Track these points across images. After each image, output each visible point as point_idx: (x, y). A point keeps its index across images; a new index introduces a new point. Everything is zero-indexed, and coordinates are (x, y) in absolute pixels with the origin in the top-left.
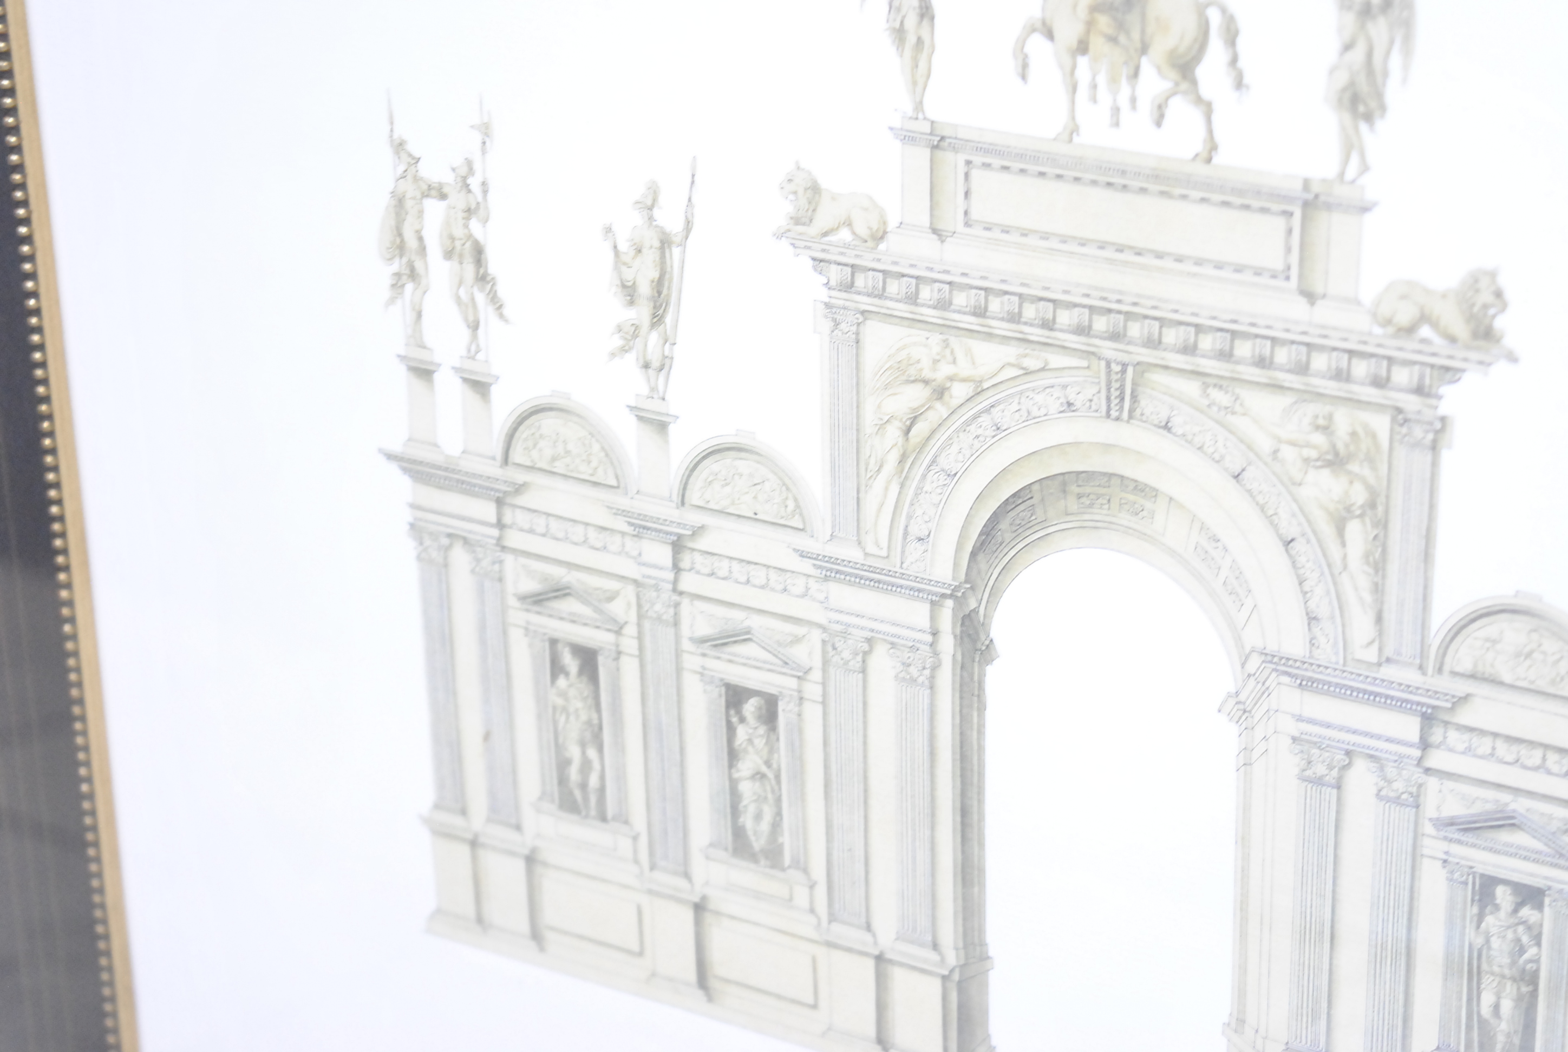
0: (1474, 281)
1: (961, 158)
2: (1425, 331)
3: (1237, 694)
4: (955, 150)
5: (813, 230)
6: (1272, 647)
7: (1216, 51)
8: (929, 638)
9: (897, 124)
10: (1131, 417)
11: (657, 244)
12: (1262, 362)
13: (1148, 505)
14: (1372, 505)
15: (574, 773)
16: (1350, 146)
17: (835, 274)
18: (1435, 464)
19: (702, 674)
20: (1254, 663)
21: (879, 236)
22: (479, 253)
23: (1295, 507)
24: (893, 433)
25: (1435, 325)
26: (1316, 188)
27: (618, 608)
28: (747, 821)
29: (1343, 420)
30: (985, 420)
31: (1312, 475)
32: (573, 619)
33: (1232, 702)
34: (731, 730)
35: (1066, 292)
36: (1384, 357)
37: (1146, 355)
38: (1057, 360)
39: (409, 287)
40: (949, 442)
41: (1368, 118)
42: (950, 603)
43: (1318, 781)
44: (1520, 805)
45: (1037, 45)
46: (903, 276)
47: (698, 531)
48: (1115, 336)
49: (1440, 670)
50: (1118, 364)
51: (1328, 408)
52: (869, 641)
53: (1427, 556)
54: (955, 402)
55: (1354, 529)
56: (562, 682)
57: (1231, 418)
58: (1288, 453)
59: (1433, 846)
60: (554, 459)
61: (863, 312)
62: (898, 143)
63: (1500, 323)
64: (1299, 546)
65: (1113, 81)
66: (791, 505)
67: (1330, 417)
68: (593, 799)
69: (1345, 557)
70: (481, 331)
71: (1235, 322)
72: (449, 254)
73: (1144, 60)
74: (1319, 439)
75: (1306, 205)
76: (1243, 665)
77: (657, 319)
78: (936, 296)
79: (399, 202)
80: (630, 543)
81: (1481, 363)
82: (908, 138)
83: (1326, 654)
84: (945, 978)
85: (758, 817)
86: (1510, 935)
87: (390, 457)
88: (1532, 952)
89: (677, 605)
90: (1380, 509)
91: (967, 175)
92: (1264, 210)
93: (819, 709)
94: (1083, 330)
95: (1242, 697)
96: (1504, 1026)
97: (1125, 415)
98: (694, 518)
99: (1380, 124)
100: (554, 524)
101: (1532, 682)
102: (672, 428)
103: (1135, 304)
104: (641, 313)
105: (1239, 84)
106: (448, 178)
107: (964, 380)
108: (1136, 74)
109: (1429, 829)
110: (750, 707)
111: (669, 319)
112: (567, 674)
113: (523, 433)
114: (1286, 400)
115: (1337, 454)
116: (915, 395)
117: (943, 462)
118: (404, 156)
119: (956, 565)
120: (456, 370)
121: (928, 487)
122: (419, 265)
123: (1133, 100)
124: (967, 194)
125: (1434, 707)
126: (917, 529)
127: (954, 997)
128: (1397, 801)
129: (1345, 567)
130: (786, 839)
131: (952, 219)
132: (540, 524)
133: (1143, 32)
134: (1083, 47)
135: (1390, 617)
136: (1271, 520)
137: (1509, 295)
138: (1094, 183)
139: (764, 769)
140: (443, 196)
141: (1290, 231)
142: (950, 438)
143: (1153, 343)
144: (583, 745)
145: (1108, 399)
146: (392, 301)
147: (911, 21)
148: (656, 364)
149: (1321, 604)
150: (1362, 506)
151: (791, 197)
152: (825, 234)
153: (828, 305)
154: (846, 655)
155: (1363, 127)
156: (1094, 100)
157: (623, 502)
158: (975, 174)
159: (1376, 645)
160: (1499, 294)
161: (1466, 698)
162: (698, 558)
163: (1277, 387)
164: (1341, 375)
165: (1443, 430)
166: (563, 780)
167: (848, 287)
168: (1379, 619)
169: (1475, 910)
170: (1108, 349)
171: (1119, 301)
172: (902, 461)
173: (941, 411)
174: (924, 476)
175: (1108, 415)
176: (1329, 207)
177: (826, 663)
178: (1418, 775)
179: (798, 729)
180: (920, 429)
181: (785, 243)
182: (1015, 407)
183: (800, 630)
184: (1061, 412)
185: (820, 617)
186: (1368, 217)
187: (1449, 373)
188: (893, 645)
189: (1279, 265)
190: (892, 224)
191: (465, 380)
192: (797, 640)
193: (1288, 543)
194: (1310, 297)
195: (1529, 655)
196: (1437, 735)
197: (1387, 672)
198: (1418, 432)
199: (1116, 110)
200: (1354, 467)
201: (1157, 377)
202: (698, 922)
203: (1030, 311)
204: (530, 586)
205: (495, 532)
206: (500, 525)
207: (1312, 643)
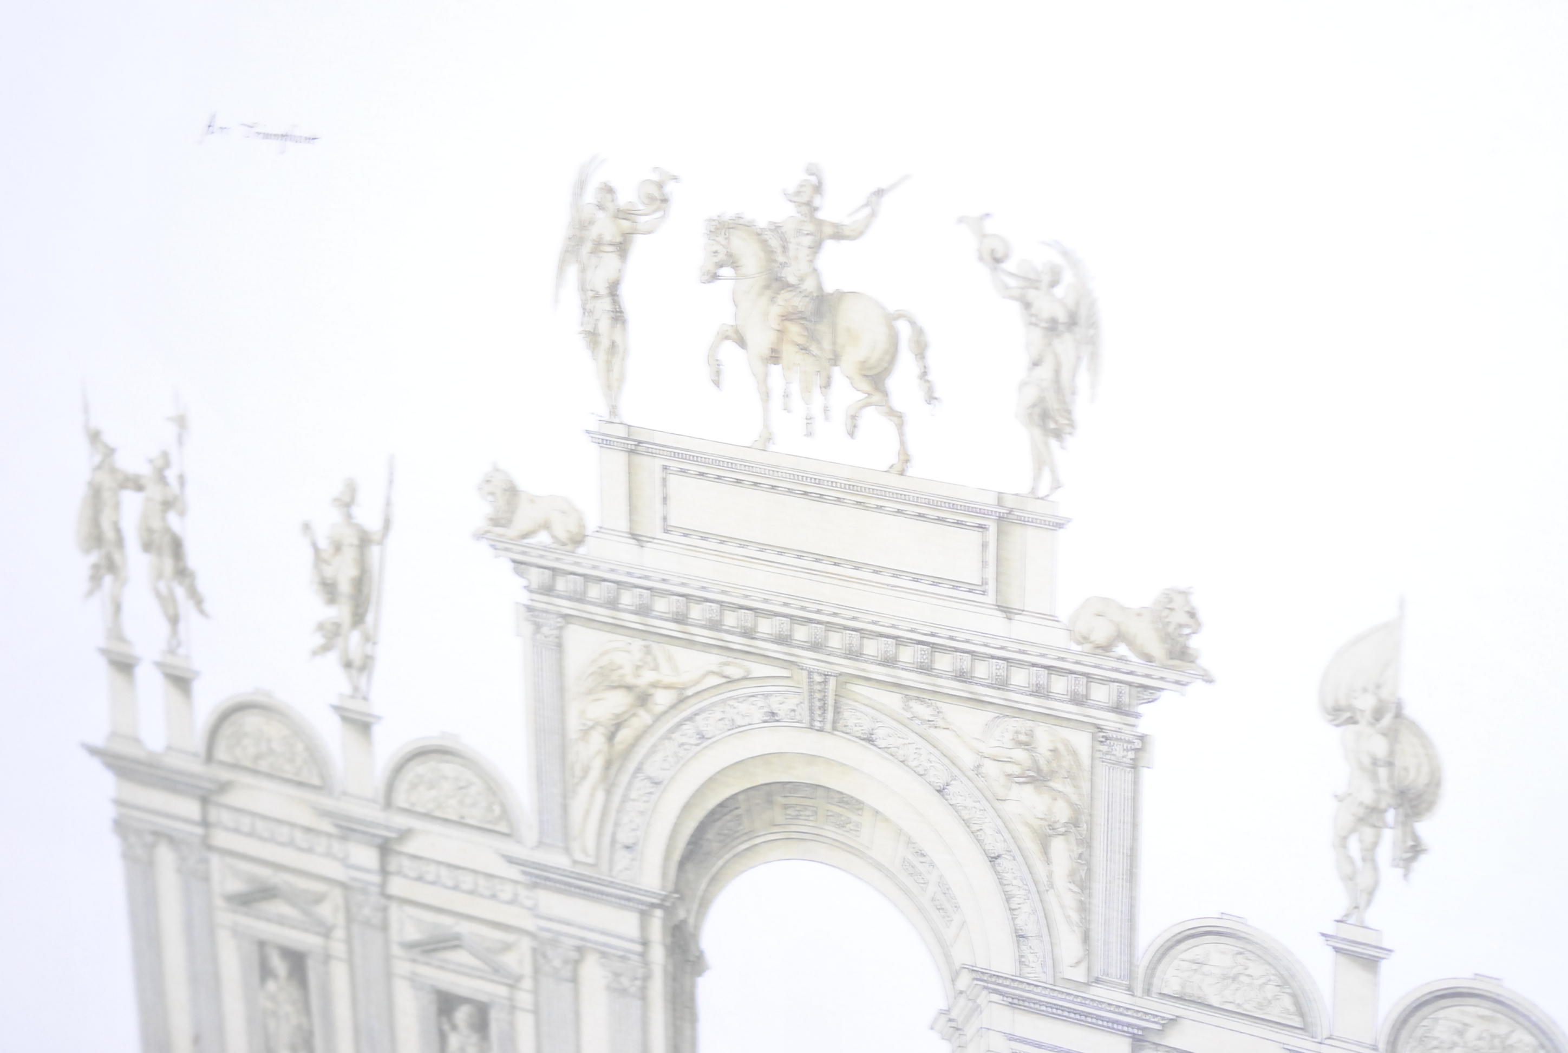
0: (1168, 600)
1: (658, 463)
2: (1122, 649)
3: (949, 1010)
4: (652, 455)
5: (512, 532)
6: (981, 964)
7: (906, 364)
8: (638, 948)
9: (593, 427)
10: (834, 729)
11: (355, 541)
12: (962, 676)
13: (854, 817)
14: (1075, 823)
16: (1041, 462)
17: (535, 577)
18: (1136, 782)
19: (413, 980)
20: (964, 980)
21: (578, 540)
22: (177, 547)
23: (999, 822)
24: (597, 739)
25: (1131, 644)
26: (1010, 503)
27: (325, 911)
29: (1045, 737)
30: (688, 728)
32: (281, 921)
33: (943, 1019)
35: (766, 601)
36: (1083, 674)
37: (848, 666)
38: (759, 669)
39: (108, 580)
40: (653, 750)
41: (1058, 434)
42: (658, 913)
45: (729, 351)
46: (605, 580)
47: (405, 834)
48: (816, 646)
49: (1148, 992)
50: (820, 674)
52: (580, 949)
53: (1131, 875)
54: (658, 709)
55: (1058, 846)
56: (271, 986)
57: (933, 732)
58: (991, 768)
60: (258, 757)
61: (565, 616)
62: (595, 447)
63: (1194, 643)
64: (1005, 864)
65: (806, 390)
66: (497, 810)
67: (1030, 733)
69: (1050, 876)
70: (182, 627)
71: (933, 635)
72: (147, 546)
73: (836, 372)
74: (1020, 755)
75: (1001, 519)
76: (953, 981)
77: (358, 618)
78: (637, 601)
79: (96, 495)
80: (337, 847)
81: (1177, 682)
82: (605, 442)
83: (1036, 972)
87: (94, 751)
89: (385, 909)
91: (664, 480)
92: (959, 523)
93: (531, 1018)
94: (783, 640)
95: (953, 1015)
97: (828, 727)
98: (401, 821)
99: (1069, 441)
100: (260, 825)
101: (1239, 1005)
102: (376, 730)
103: (835, 614)
104: (341, 612)
105: (931, 398)
107: (668, 687)
108: (827, 385)
110: (462, 1015)
111: (370, 618)
113: (227, 730)
114: (986, 715)
115: (1039, 770)
116: (617, 701)
117: (651, 769)
119: (664, 875)
120: (159, 665)
121: (634, 795)
122: (117, 557)
123: (826, 410)
124: (665, 499)
125: (1144, 1029)
126: (624, 837)
129: (1051, 885)
131: (650, 525)
132: (246, 823)
133: (834, 343)
134: (774, 357)
135: (1097, 934)
136: (976, 835)
137: (1202, 615)
138: (790, 491)
140: (139, 488)
141: (984, 546)
142: (654, 746)
143: (854, 654)
145: (811, 710)
146: (90, 593)
147: (604, 325)
148: (357, 661)
149: (1028, 922)
150: (1066, 823)
151: (490, 498)
152: (525, 536)
153: (530, 609)
154: (557, 963)
155: (1054, 443)
156: (787, 409)
157: (327, 803)
158: (673, 480)
159: (1084, 966)
160: (1192, 614)
161: (1174, 1020)
162: (406, 862)
163: (979, 702)
164: (1040, 692)
165: (1142, 749)
167: (548, 590)
168: (1086, 938)
170: (808, 658)
171: (819, 612)
172: (608, 764)
173: (644, 718)
174: (630, 784)
175: (811, 727)
176: (1023, 522)
177: (537, 971)
179: (511, 1036)
180: (625, 735)
181: (484, 545)
182: (719, 715)
183: (509, 938)
184: (765, 722)
185: (529, 923)
186: (1061, 532)
187: (1147, 692)
188: (604, 955)
189: (975, 579)
190: (591, 526)
191: (166, 675)
192: (507, 947)
193: (993, 859)
194: (1007, 611)
195: (1234, 979)
198: (1118, 750)
199: (809, 419)
200: (1056, 784)
201: (859, 689)
203: (730, 619)
204: (236, 886)
205: (199, 831)
206: (205, 823)
207: (1021, 962)
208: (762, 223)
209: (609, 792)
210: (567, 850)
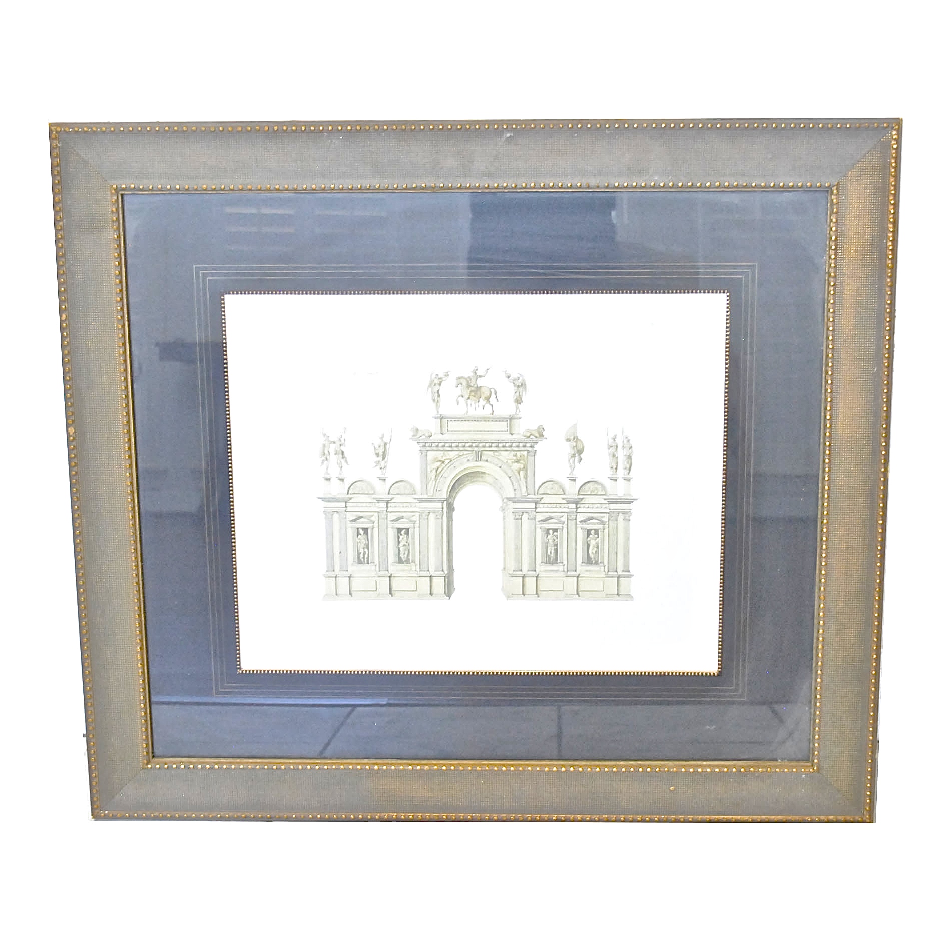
2: (531, 437)
4: (445, 419)
6: (508, 496)
7: (493, 396)
8: (441, 509)
10: (480, 460)
12: (504, 447)
13: (483, 476)
14: (524, 468)
15: (362, 555)
16: (517, 408)
17: (422, 445)
18: (534, 459)
19: (393, 528)
20: (505, 500)
22: (343, 453)
24: (434, 471)
27: (373, 518)
28: (402, 555)
29: (518, 454)
30: (452, 466)
31: (514, 464)
33: (501, 508)
34: (399, 537)
37: (483, 449)
38: (466, 453)
39: (326, 462)
41: (520, 404)
42: (446, 502)
43: (517, 519)
44: (552, 514)
46: (435, 443)
47: (392, 499)
48: (476, 447)
49: (537, 493)
50: (477, 452)
51: (516, 453)
52: (429, 513)
53: (534, 475)
55: (521, 472)
56: (360, 536)
57: (499, 458)
58: (509, 462)
59: (538, 525)
60: (359, 491)
61: (427, 451)
62: (434, 419)
64: (512, 478)
66: (412, 490)
68: (366, 560)
71: (498, 441)
74: (514, 458)
75: (510, 419)
76: (503, 501)
77: (384, 459)
78: (442, 445)
79: (324, 446)
80: (376, 504)
83: (518, 495)
84: (445, 577)
85: (404, 554)
86: (552, 538)
87: (319, 498)
88: (556, 540)
89: (387, 514)
90: (526, 468)
91: (448, 423)
92: (503, 421)
93: (418, 528)
94: (471, 447)
95: (503, 507)
96: (552, 555)
98: (391, 496)
100: (359, 504)
101: (553, 493)
102: (387, 480)
103: (480, 441)
104: (380, 459)
106: (336, 440)
108: (478, 402)
109: (537, 522)
112: (361, 534)
113: (352, 487)
114: (509, 452)
117: (444, 475)
118: (326, 437)
119: (447, 494)
121: (441, 481)
122: (328, 458)
123: (479, 406)
124: (448, 426)
125: (537, 501)
126: (439, 489)
127: (447, 580)
128: (532, 519)
130: (410, 557)
131: (445, 431)
132: (355, 505)
134: (469, 398)
136: (507, 474)
138: (472, 421)
139: (406, 543)
141: (507, 424)
142: (445, 471)
143: (484, 447)
144: (364, 548)
145: (476, 458)
149: (516, 487)
153: (420, 451)
154: (424, 516)
157: (374, 496)
159: (526, 493)
160: (543, 429)
161: (542, 498)
162: (392, 504)
163: (506, 451)
165: (535, 453)
166: (359, 557)
167: (424, 447)
168: (526, 487)
169: (546, 535)
170: (476, 449)
171: (477, 441)
172: (436, 476)
173: (444, 466)
174: (440, 479)
175: (476, 461)
176: (514, 419)
177: (420, 519)
178: (535, 513)
179: (414, 533)
180: (439, 471)
181: (411, 440)
182: (458, 463)
183: (415, 514)
184: (467, 462)
185: (418, 510)
186: (521, 420)
188: (434, 512)
189: (506, 430)
192: (413, 516)
193: (510, 477)
194: (512, 434)
195: (552, 488)
196: (538, 505)
197: (529, 496)
198: (531, 454)
199: (475, 408)
200: (521, 462)
201: (484, 453)
202: (390, 580)
203: (460, 445)
204: (352, 518)
205: (345, 508)
206: (346, 507)
207: (515, 494)
208: (466, 377)
209: (436, 481)
210: (427, 494)
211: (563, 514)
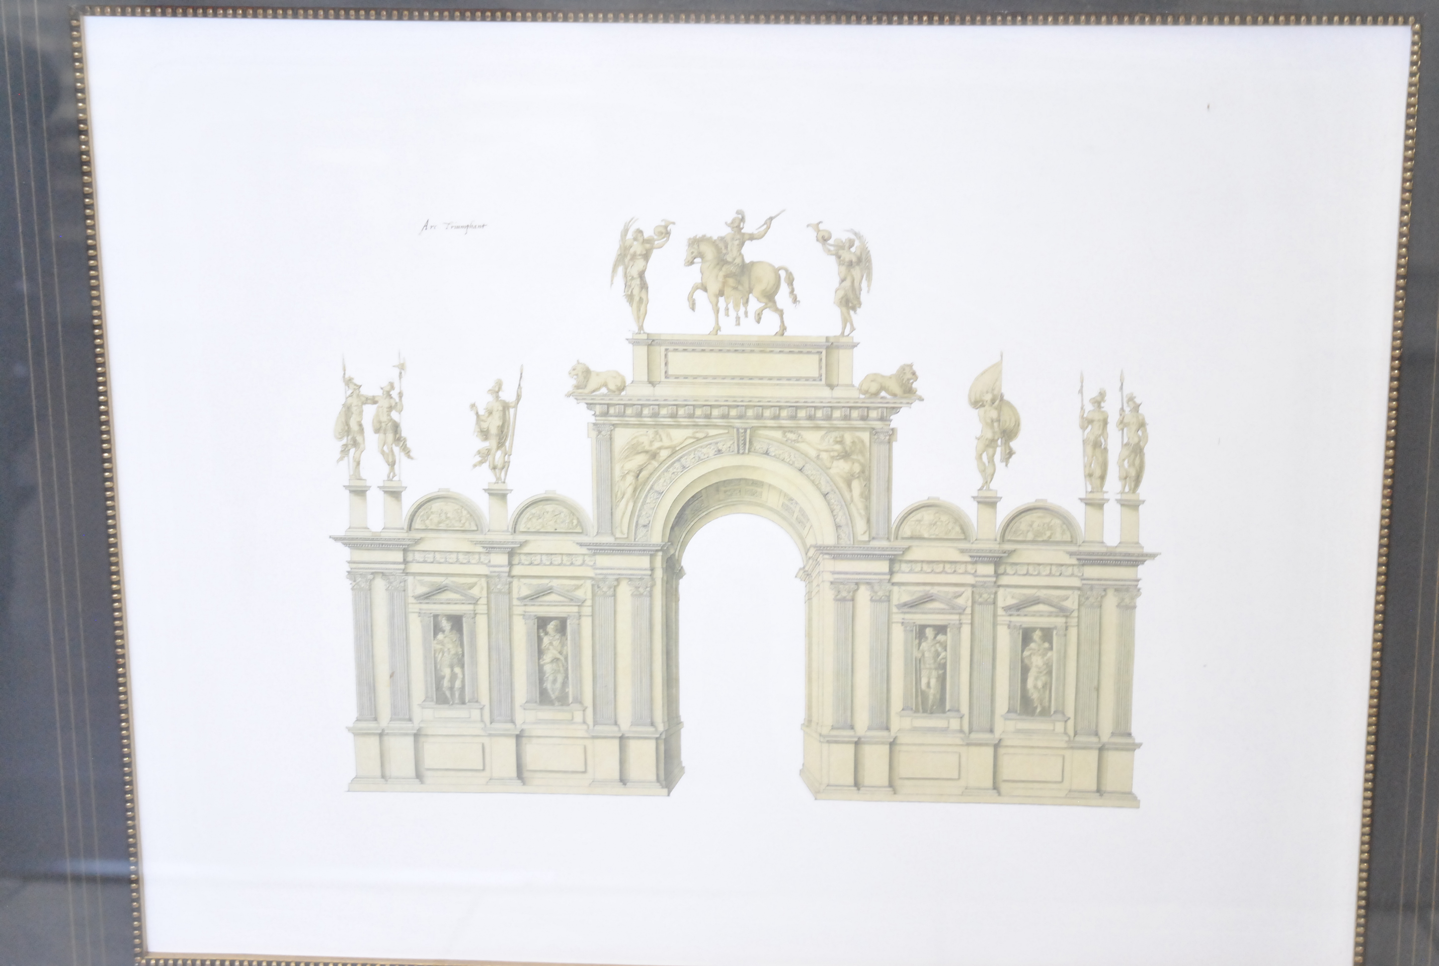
0: (903, 369)
1: (663, 348)
3: (804, 567)
4: (660, 345)
5: (586, 391)
6: (820, 543)
7: (784, 288)
8: (649, 572)
9: (630, 337)
10: (749, 451)
11: (501, 408)
12: (810, 418)
13: (759, 490)
14: (863, 472)
15: (446, 683)
16: (846, 320)
17: (598, 409)
18: (890, 450)
19: (524, 615)
20: (812, 552)
21: (622, 388)
22: (396, 428)
23: (828, 478)
24: (630, 479)
25: (887, 391)
26: (831, 340)
27: (475, 592)
28: (548, 685)
29: (848, 437)
30: (677, 465)
31: (835, 463)
32: (449, 602)
33: (802, 572)
34: (540, 640)
35: (716, 401)
36: (865, 407)
37: (755, 423)
38: (712, 432)
40: (659, 478)
41: (854, 309)
42: (660, 553)
43: (844, 600)
44: (934, 590)
45: (700, 295)
46: (634, 405)
47: (523, 544)
48: (741, 417)
49: (897, 538)
50: (742, 429)
51: (841, 433)
52: (617, 580)
53: (889, 489)
54: (662, 459)
55: (856, 485)
56: (440, 636)
57: (797, 445)
58: (824, 456)
59: (897, 617)
60: (439, 523)
61: (613, 425)
62: (631, 346)
63: (915, 385)
64: (830, 496)
65: (736, 307)
66: (575, 522)
67: (842, 437)
68: (457, 694)
69: (852, 496)
70: (396, 466)
71: (797, 402)
72: (377, 431)
73: (751, 295)
74: (838, 447)
75: (828, 348)
76: (806, 554)
77: (501, 444)
78: (651, 411)
79: (347, 410)
80: (483, 558)
81: (908, 403)
82: (635, 342)
83: (846, 541)
84: (657, 739)
85: (555, 681)
86: (933, 649)
87: (336, 539)
88: (943, 654)
89: (510, 583)
90: (867, 473)
91: (666, 356)
92: (809, 353)
93: (590, 619)
94: (725, 417)
95: (806, 569)
96: (932, 691)
97: (747, 451)
98: (521, 538)
99: (858, 310)
100: (438, 556)
101: (938, 535)
102: (509, 496)
103: (750, 401)
104: (492, 443)
105: (795, 300)
106: (378, 393)
107: (667, 448)
108: (747, 301)
109: (895, 610)
110: (551, 627)
111: (507, 444)
112: (443, 631)
113: (421, 512)
114: (822, 433)
115: (846, 452)
116: (640, 459)
117: (656, 488)
118: (352, 386)
119: (663, 535)
120: (381, 487)
121: (648, 501)
122: (359, 439)
123: (746, 313)
124: (666, 364)
125: (894, 555)
126: (643, 521)
127: (662, 747)
128: (880, 601)
129: (852, 501)
130: (570, 690)
131: (659, 375)
132: (430, 557)
133: (750, 283)
134: (721, 293)
135: (873, 519)
136: (818, 487)
137: (918, 373)
138: (729, 351)
139: (559, 656)
140: (375, 402)
141: (821, 360)
142: (659, 476)
143: (759, 417)
144: (452, 667)
145: (738, 445)
146: (341, 459)
147: (636, 291)
148: (500, 466)
149: (841, 519)
150: (859, 473)
151: (575, 377)
152: (594, 391)
153: (595, 424)
154: (605, 589)
155: (852, 312)
156: (727, 315)
157: (479, 537)
158: (670, 354)
159: (867, 533)
160: (914, 374)
161: (909, 548)
162: (523, 557)
163: (818, 428)
164: (847, 418)
165: (893, 434)
166: (439, 687)
167: (606, 414)
168: (868, 521)
169: (917, 641)
170: (737, 423)
171: (742, 401)
172: (635, 490)
173: (655, 464)
174: (646, 496)
175: (738, 453)
176: (838, 347)
177: (594, 595)
178: (889, 587)
179: (578, 632)
180: (644, 474)
182: (692, 456)
183: (580, 582)
184: (715, 455)
185: (591, 573)
186: (855, 349)
187: (895, 410)
188: (630, 580)
189: (816, 375)
190: (628, 382)
191: (385, 492)
192: (578, 587)
193: (825, 495)
194: (831, 386)
195: (935, 524)
196: (896, 567)
197: (875, 544)
198: (882, 437)
199: (738, 319)
200: (854, 457)
201: (762, 432)
202: (518, 745)
203: (698, 412)
204: (421, 590)
205: (402, 566)
206: (405, 562)
207: (838, 537)
208: (715, 238)
209: (635, 503)
210: (612, 534)
211: (962, 589)
